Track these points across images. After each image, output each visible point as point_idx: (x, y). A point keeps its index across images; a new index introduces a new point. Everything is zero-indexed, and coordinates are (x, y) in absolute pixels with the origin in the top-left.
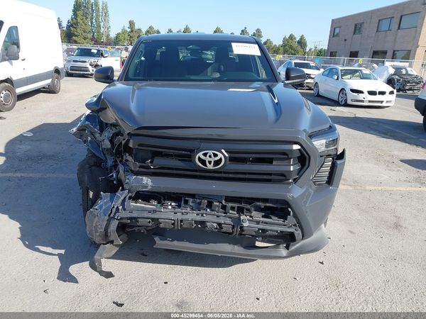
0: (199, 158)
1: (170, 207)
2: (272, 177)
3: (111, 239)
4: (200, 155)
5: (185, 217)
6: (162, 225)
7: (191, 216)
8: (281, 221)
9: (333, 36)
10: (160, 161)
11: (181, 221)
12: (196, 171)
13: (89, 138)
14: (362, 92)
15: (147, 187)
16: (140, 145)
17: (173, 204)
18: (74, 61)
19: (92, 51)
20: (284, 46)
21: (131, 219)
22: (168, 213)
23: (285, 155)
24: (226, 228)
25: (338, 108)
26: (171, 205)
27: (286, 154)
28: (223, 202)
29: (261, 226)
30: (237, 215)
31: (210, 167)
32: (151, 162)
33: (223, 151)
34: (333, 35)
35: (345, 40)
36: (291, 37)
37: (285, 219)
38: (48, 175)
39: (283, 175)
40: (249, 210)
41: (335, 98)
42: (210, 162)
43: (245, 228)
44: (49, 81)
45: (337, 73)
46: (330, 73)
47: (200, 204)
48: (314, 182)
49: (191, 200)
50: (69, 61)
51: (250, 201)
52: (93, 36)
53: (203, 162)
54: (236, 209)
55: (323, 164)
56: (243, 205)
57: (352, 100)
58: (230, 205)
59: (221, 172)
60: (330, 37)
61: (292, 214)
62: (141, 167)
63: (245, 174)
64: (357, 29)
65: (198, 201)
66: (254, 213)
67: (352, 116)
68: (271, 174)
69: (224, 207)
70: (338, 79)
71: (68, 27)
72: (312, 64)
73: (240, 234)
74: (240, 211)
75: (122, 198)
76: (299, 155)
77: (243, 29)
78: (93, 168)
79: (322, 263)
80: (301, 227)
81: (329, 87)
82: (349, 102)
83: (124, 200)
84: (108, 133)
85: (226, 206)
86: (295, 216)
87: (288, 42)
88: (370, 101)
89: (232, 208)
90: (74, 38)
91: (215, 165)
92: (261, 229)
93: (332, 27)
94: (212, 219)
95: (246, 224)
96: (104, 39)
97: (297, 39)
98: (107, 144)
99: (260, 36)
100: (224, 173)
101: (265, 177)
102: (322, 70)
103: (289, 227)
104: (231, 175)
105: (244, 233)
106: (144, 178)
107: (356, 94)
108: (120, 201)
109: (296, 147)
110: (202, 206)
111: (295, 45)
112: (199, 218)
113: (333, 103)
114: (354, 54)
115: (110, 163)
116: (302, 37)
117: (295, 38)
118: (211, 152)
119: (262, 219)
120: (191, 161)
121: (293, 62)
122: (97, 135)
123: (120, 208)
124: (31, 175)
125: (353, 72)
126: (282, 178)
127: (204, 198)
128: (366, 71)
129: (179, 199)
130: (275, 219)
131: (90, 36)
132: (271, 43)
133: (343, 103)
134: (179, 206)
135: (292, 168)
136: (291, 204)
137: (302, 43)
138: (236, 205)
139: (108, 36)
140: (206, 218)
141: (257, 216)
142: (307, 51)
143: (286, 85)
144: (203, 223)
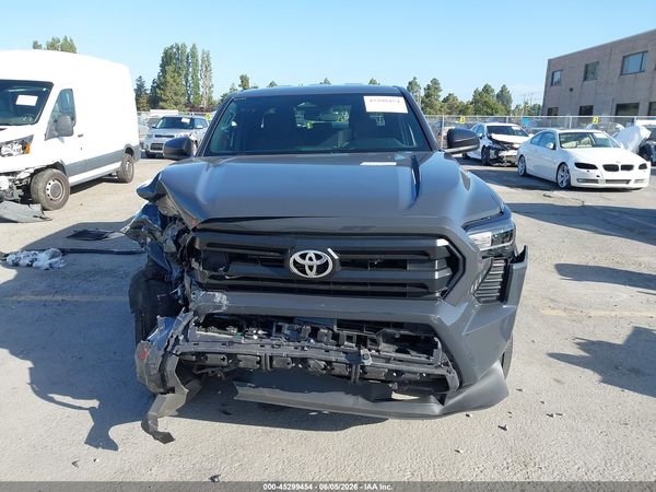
0: (295, 262)
1: (255, 337)
2: (407, 289)
3: (170, 385)
4: (296, 256)
5: (276, 352)
6: (242, 365)
7: (285, 349)
8: (423, 358)
9: (552, 84)
10: (238, 269)
11: (271, 358)
12: (292, 281)
13: (149, 240)
14: (594, 167)
15: (220, 307)
16: (209, 245)
17: (260, 332)
18: (156, 136)
19: (183, 120)
20: (475, 101)
21: (198, 354)
22: (252, 346)
23: (426, 256)
24: (339, 369)
25: (556, 193)
26: (256, 334)
27: (426, 254)
28: (335, 328)
29: (392, 366)
30: (356, 349)
31: (312, 275)
32: (226, 270)
33: (329, 250)
34: (551, 82)
35: (571, 90)
36: (487, 89)
37: (430, 354)
38: (101, 298)
39: (423, 286)
40: (374, 342)
41: (551, 177)
42: (311, 268)
43: (367, 368)
44: (117, 165)
45: (553, 140)
46: (543, 139)
47: (299, 331)
48: (478, 299)
49: (287, 325)
50: (150, 136)
51: (376, 326)
52: (189, 99)
53: (301, 268)
54: (355, 339)
55: (489, 270)
56: (365, 333)
57: (578, 180)
58: (345, 333)
59: (328, 283)
60: (546, 86)
61: (440, 345)
62: (211, 277)
63: (365, 284)
64: (589, 72)
65: (298, 327)
66: (383, 346)
67: (578, 204)
68: (404, 285)
69: (336, 337)
70: (554, 148)
71: (153, 88)
72: (515, 127)
73: (362, 378)
74: (361, 342)
75: (185, 323)
76: (448, 255)
77: (411, 80)
78: (152, 282)
79: (504, 429)
80: (456, 367)
81: (542, 161)
82: (574, 183)
83: (187, 327)
84: (172, 231)
85: (338, 335)
86: (446, 350)
87: (481, 97)
88: (607, 181)
89: (349, 338)
90: (161, 103)
91: (318, 272)
92: (396, 371)
93: (548, 70)
94: (318, 354)
95: (368, 362)
96: (204, 104)
97: (496, 92)
98: (170, 247)
99: (438, 89)
100: (335, 283)
101: (395, 289)
102: (531, 136)
103: (436, 367)
104: (344, 288)
105: (366, 376)
106: (217, 294)
107: (585, 170)
108: (181, 328)
109: (441, 243)
110: (302, 335)
111: (493, 101)
112: (298, 354)
113: (547, 186)
114: (587, 111)
115: (176, 274)
116: (504, 89)
117: (493, 91)
118: (311, 253)
119: (394, 355)
120: (283, 267)
121: (486, 125)
122: (158, 234)
123: (181, 338)
124: (76, 298)
125: (579, 137)
126: (422, 290)
127: (305, 323)
128: (600, 135)
129: (269, 324)
130: (413, 355)
131: (183, 100)
132: (455, 99)
133: (564, 184)
134: (269, 335)
135: (437, 275)
136: (438, 330)
137: (503, 96)
138: (355, 333)
139: (210, 99)
140: (308, 353)
141: (387, 349)
142: (513, 108)
143: (447, 156)
144: (304, 360)
